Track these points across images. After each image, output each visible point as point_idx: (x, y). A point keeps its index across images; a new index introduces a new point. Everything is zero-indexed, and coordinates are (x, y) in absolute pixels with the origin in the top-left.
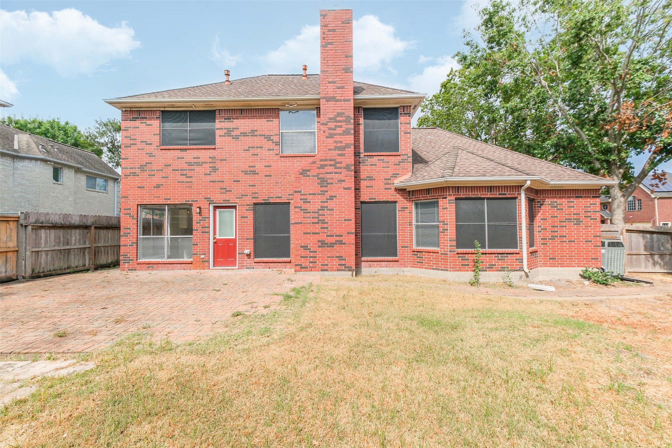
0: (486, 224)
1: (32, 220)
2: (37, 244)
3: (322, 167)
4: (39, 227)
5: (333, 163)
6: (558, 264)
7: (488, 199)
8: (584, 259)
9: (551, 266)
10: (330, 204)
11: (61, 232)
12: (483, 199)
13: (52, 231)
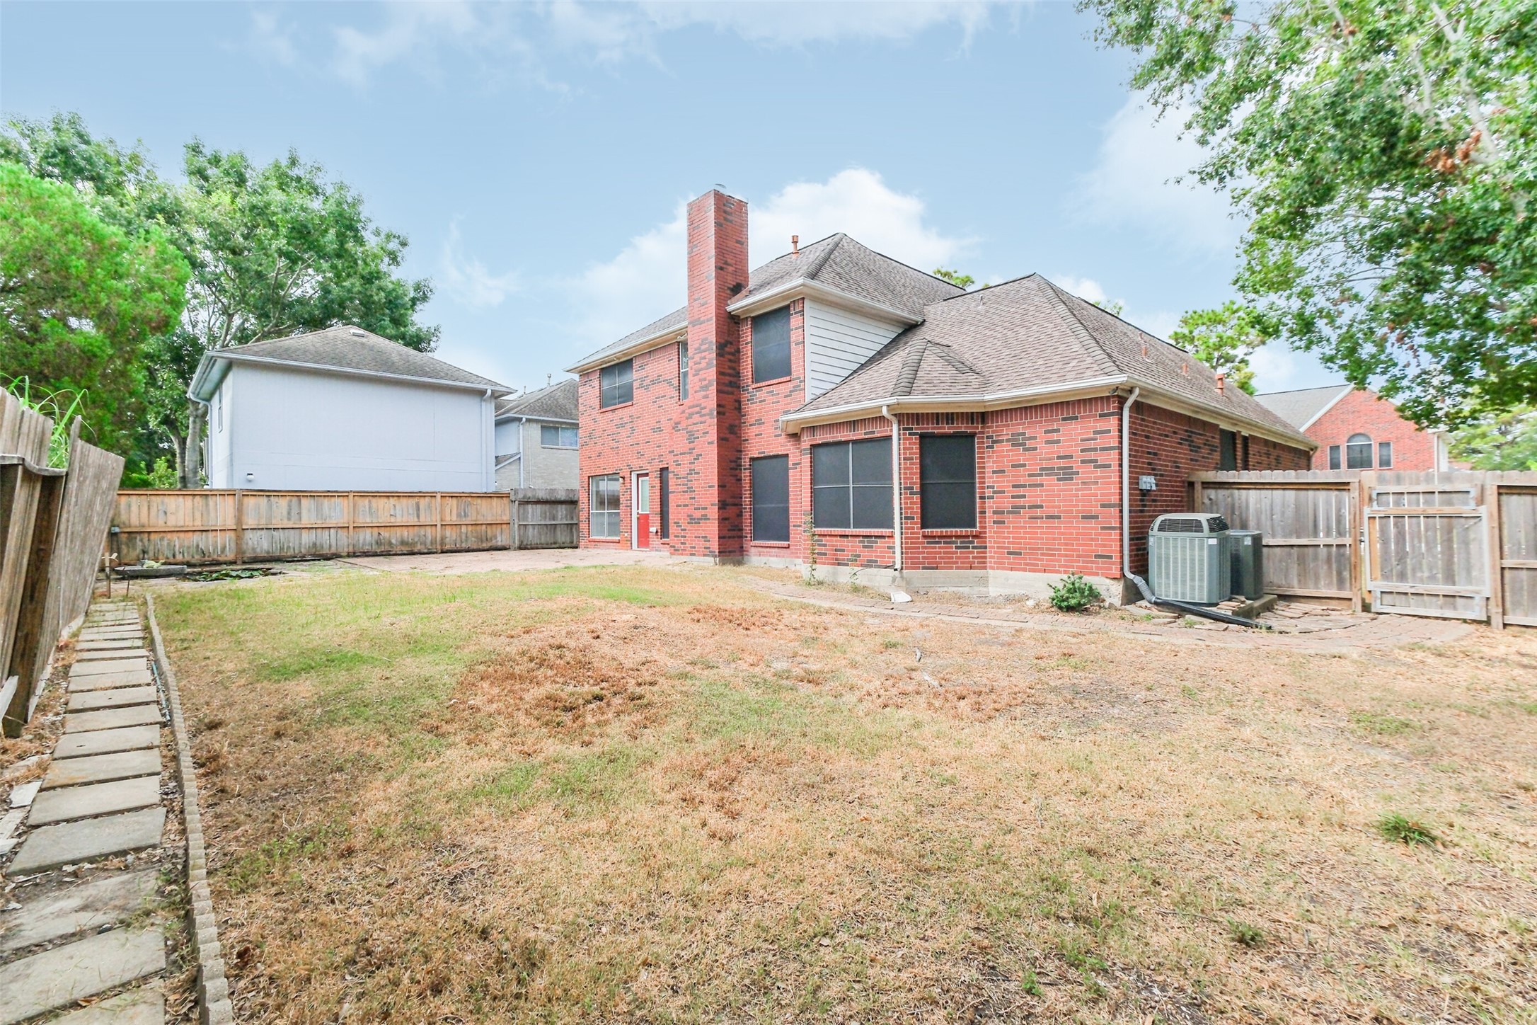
0: (851, 485)
1: (520, 496)
2: (525, 518)
3: (690, 417)
4: (525, 502)
5: (697, 409)
6: (1026, 564)
7: (855, 442)
8: (1078, 556)
9: (1012, 569)
10: (696, 466)
11: (547, 507)
12: (847, 442)
13: (539, 506)
